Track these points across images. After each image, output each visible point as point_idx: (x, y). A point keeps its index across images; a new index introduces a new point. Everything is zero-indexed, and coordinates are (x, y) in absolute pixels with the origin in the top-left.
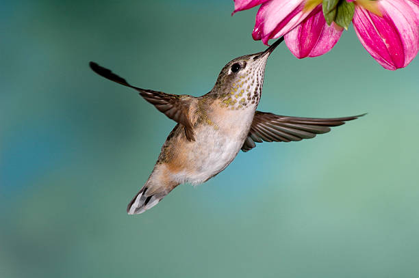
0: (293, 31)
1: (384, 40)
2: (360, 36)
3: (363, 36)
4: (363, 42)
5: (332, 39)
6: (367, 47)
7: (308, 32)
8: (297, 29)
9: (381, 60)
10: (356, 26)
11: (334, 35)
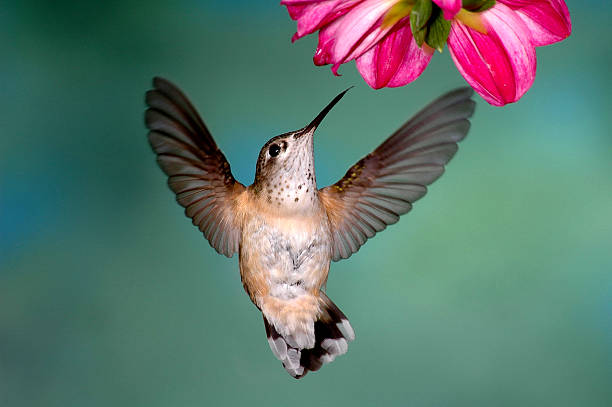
0: (367, 54)
1: (489, 66)
2: (456, 60)
3: (461, 60)
4: (461, 68)
5: (418, 65)
6: (466, 75)
7: (388, 54)
8: (373, 50)
9: (484, 93)
10: (452, 47)
11: (421, 58)
